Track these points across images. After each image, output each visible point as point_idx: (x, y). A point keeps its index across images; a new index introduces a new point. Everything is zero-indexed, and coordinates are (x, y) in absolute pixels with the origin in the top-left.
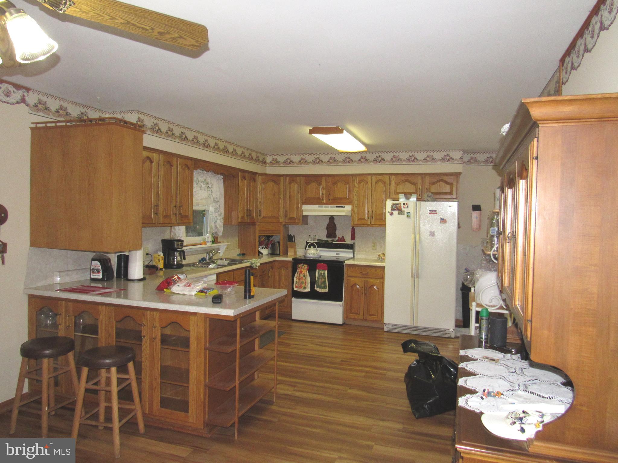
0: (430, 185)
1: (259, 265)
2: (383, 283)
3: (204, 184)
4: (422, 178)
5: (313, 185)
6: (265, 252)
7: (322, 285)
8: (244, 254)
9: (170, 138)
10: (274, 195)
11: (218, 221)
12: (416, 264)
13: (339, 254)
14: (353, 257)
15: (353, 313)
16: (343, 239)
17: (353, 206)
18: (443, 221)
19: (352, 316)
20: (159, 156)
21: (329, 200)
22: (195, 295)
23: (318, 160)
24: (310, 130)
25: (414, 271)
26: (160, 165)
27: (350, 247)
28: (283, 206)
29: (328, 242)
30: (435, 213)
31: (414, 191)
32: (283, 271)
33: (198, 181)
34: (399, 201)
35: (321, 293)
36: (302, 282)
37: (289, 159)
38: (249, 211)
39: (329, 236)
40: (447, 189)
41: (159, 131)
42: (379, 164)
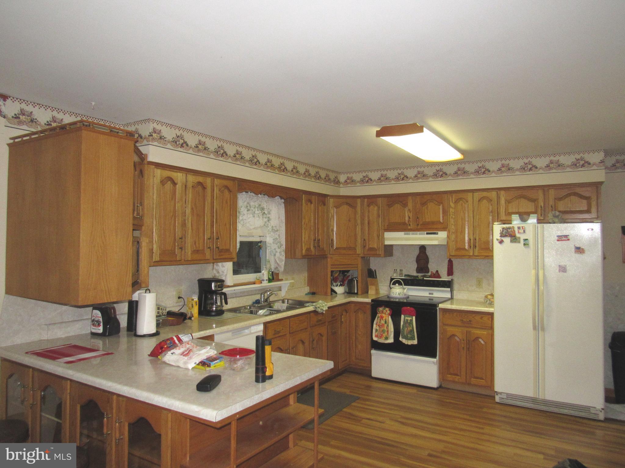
0: (556, 201)
1: (327, 309)
2: (492, 335)
3: (258, 210)
4: (544, 191)
5: (398, 206)
6: (340, 290)
7: (409, 336)
8: (313, 294)
9: (201, 154)
10: (349, 221)
11: (278, 254)
12: (540, 314)
13: (432, 294)
14: (452, 298)
15: (451, 374)
16: (437, 275)
17: (449, 232)
18: (579, 250)
19: (450, 377)
20: (186, 176)
21: (418, 225)
22: (193, 368)
23: (402, 176)
24: (377, 131)
25: (537, 322)
26: (187, 187)
27: (448, 284)
28: (360, 234)
29: (417, 278)
30: (565, 239)
31: (533, 210)
32: (361, 316)
33: (250, 206)
34: (511, 224)
35: (408, 345)
36: (383, 331)
37: (367, 176)
38: (317, 242)
39: (419, 270)
40: (583, 205)
41: (185, 145)
42: (482, 176)
